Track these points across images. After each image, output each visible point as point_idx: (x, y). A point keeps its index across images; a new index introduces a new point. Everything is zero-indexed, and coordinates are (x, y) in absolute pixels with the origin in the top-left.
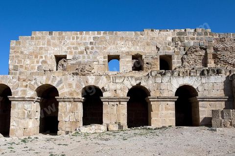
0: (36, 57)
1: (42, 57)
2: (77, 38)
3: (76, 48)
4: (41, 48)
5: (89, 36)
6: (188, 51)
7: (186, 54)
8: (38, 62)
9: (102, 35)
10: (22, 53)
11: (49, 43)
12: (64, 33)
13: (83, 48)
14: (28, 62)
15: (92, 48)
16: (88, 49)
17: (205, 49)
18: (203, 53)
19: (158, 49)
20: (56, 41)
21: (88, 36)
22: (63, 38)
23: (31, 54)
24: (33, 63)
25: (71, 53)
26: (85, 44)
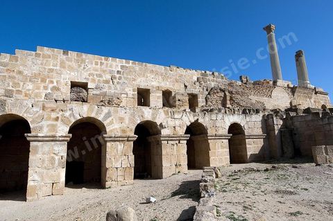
0: (43, 80)
1: (52, 82)
2: (102, 64)
3: (100, 76)
4: (51, 70)
5: (116, 64)
6: (211, 91)
7: (209, 94)
8: (46, 88)
9: (131, 64)
10: (20, 73)
11: (63, 65)
12: (84, 56)
13: (109, 77)
14: (30, 86)
15: (120, 78)
16: (115, 78)
17: (224, 91)
18: (222, 94)
19: (186, 86)
20: (74, 65)
21: (114, 64)
22: (83, 61)
23: (35, 76)
24: (38, 88)
25: (93, 81)
26: (111, 72)
